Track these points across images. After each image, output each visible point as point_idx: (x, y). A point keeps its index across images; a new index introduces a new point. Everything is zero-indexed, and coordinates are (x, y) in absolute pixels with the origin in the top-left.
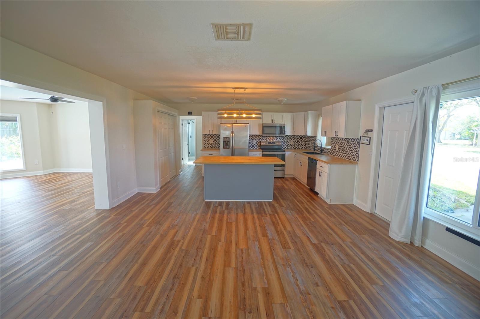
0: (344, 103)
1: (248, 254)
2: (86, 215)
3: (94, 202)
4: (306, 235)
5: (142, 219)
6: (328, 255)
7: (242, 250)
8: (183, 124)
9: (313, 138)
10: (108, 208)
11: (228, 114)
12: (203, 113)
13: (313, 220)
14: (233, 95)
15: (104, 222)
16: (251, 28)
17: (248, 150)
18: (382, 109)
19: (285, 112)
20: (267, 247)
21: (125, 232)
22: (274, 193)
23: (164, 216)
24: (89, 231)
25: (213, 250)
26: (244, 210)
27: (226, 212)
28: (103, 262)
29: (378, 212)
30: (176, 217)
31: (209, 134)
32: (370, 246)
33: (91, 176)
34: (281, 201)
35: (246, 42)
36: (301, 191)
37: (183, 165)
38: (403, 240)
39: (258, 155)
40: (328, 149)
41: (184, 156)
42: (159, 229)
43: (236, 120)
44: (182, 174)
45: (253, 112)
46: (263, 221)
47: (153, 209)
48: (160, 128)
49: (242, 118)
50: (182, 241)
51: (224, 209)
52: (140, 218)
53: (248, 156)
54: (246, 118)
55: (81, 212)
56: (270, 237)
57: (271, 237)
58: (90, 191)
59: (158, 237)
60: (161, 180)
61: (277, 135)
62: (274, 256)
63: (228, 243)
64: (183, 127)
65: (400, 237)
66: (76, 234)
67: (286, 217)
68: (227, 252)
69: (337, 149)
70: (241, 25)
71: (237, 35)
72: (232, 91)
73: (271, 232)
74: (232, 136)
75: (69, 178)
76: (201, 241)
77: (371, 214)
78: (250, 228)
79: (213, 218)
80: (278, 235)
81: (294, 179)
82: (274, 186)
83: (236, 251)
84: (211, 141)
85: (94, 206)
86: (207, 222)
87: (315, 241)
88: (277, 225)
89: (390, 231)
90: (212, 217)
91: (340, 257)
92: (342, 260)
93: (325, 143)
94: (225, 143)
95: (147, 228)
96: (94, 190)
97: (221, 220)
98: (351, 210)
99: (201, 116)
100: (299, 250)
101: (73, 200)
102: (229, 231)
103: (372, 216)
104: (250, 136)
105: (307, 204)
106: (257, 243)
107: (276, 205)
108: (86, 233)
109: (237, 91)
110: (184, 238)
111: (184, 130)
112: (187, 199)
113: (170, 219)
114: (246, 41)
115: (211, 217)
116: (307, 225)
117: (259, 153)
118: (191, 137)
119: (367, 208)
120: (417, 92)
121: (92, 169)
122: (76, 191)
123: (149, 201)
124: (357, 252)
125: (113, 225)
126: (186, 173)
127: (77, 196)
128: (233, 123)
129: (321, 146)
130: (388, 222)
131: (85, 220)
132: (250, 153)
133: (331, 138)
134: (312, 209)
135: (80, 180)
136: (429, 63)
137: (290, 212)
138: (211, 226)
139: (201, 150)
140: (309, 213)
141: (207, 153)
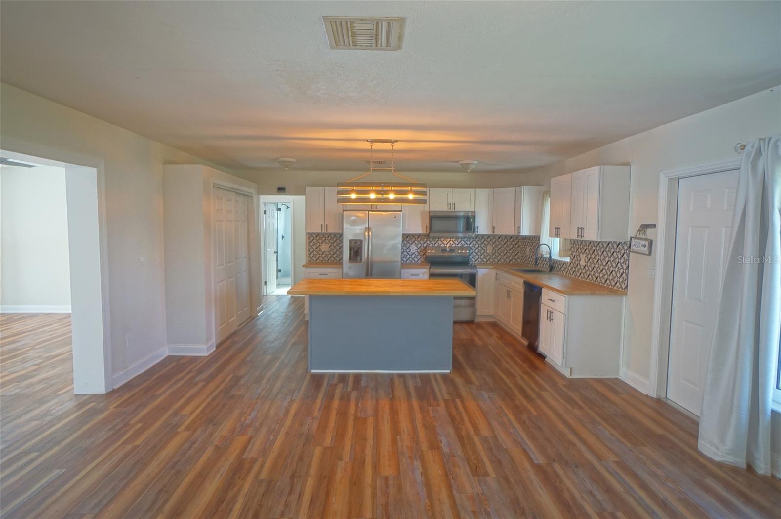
0: (596, 170)
1: (400, 488)
2: (52, 406)
3: (73, 378)
4: (521, 446)
5: (175, 414)
6: (568, 489)
7: (386, 479)
8: (267, 213)
9: (534, 241)
10: (102, 391)
11: (358, 192)
12: (308, 189)
13: (534, 413)
14: (368, 155)
15: (93, 422)
16: (402, 27)
17: (400, 264)
18: (675, 182)
19: (475, 188)
20: (440, 472)
21: (138, 442)
22: (454, 357)
23: (224, 406)
24: (57, 443)
25: (326, 479)
26: (393, 391)
27: (354, 395)
28: (86, 514)
29: (675, 397)
30: (250, 409)
31: (320, 232)
32: (659, 472)
33: (66, 320)
34: (469, 372)
35: (394, 52)
36: (509, 350)
37: (266, 296)
38: (729, 459)
39: (421, 276)
40: (564, 263)
41: (267, 278)
42: (211, 434)
43: (376, 205)
44: (263, 315)
45: (409, 189)
46: (432, 414)
47: (201, 389)
48: (218, 221)
49: (387, 200)
50: (261, 460)
51: (349, 388)
52: (171, 412)
53: (401, 278)
54: (396, 201)
55: (42, 401)
56: (446, 450)
57: (448, 450)
58: (65, 354)
59: (209, 452)
60: (219, 328)
61: (461, 235)
62: (455, 492)
63: (358, 464)
64: (267, 217)
65: (723, 452)
66: (27, 452)
67: (479, 405)
68: (355, 484)
69: (583, 263)
70: (382, 20)
71: (374, 40)
72: (367, 146)
73: (447, 439)
74: (367, 237)
75: (17, 327)
76: (301, 459)
77: (658, 401)
78: (404, 431)
79: (327, 408)
80: (463, 445)
81: (495, 325)
82: (454, 339)
83: (374, 481)
84: (324, 247)
85: (72, 385)
86: (313, 418)
87: (540, 460)
88: (460, 424)
89: (699, 440)
90: (325, 408)
91: (594, 496)
92: (599, 501)
93: (558, 250)
94: (352, 250)
95: (186, 434)
96: (73, 352)
97: (343, 414)
98: (616, 393)
99: (304, 197)
100: (506, 479)
101: (25, 373)
102: (360, 437)
103: (661, 405)
104: (405, 237)
105: (522, 378)
106: (417, 464)
107: (459, 381)
108: (51, 448)
109: (377, 146)
110: (264, 453)
111: (270, 223)
112: (273, 370)
113: (236, 413)
114: (391, 50)
115: (322, 409)
116: (523, 423)
117: (423, 273)
118: (283, 237)
119: (647, 386)
120: (745, 149)
121: (70, 306)
122: (32, 354)
123: (191, 374)
124: (632, 485)
125: (111, 429)
126: (272, 313)
127: (34, 365)
128: (369, 211)
129: (550, 257)
130: (696, 419)
131: (49, 418)
132: (403, 270)
133: (569, 242)
134: (532, 389)
135: (44, 331)
136: (769, 90)
137: (487, 395)
138: (323, 428)
139: (303, 266)
140: (526, 396)
141: (316, 272)
